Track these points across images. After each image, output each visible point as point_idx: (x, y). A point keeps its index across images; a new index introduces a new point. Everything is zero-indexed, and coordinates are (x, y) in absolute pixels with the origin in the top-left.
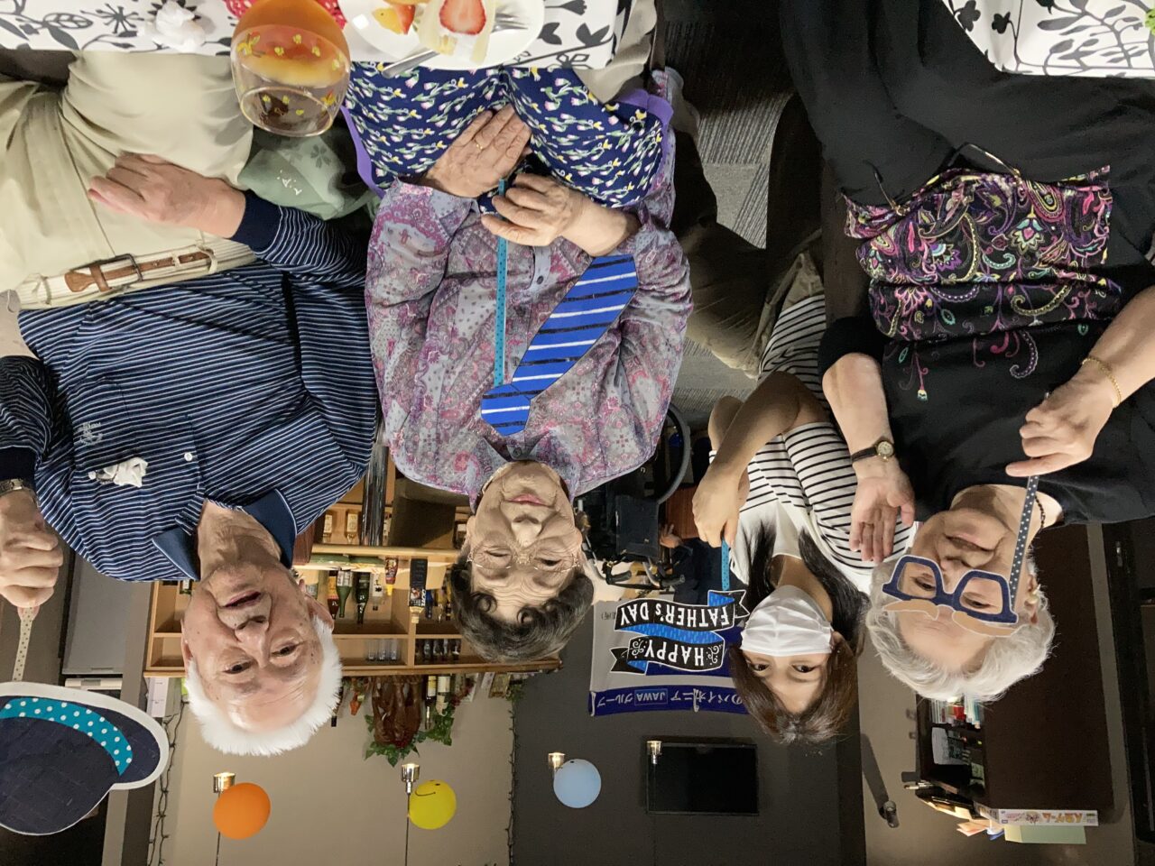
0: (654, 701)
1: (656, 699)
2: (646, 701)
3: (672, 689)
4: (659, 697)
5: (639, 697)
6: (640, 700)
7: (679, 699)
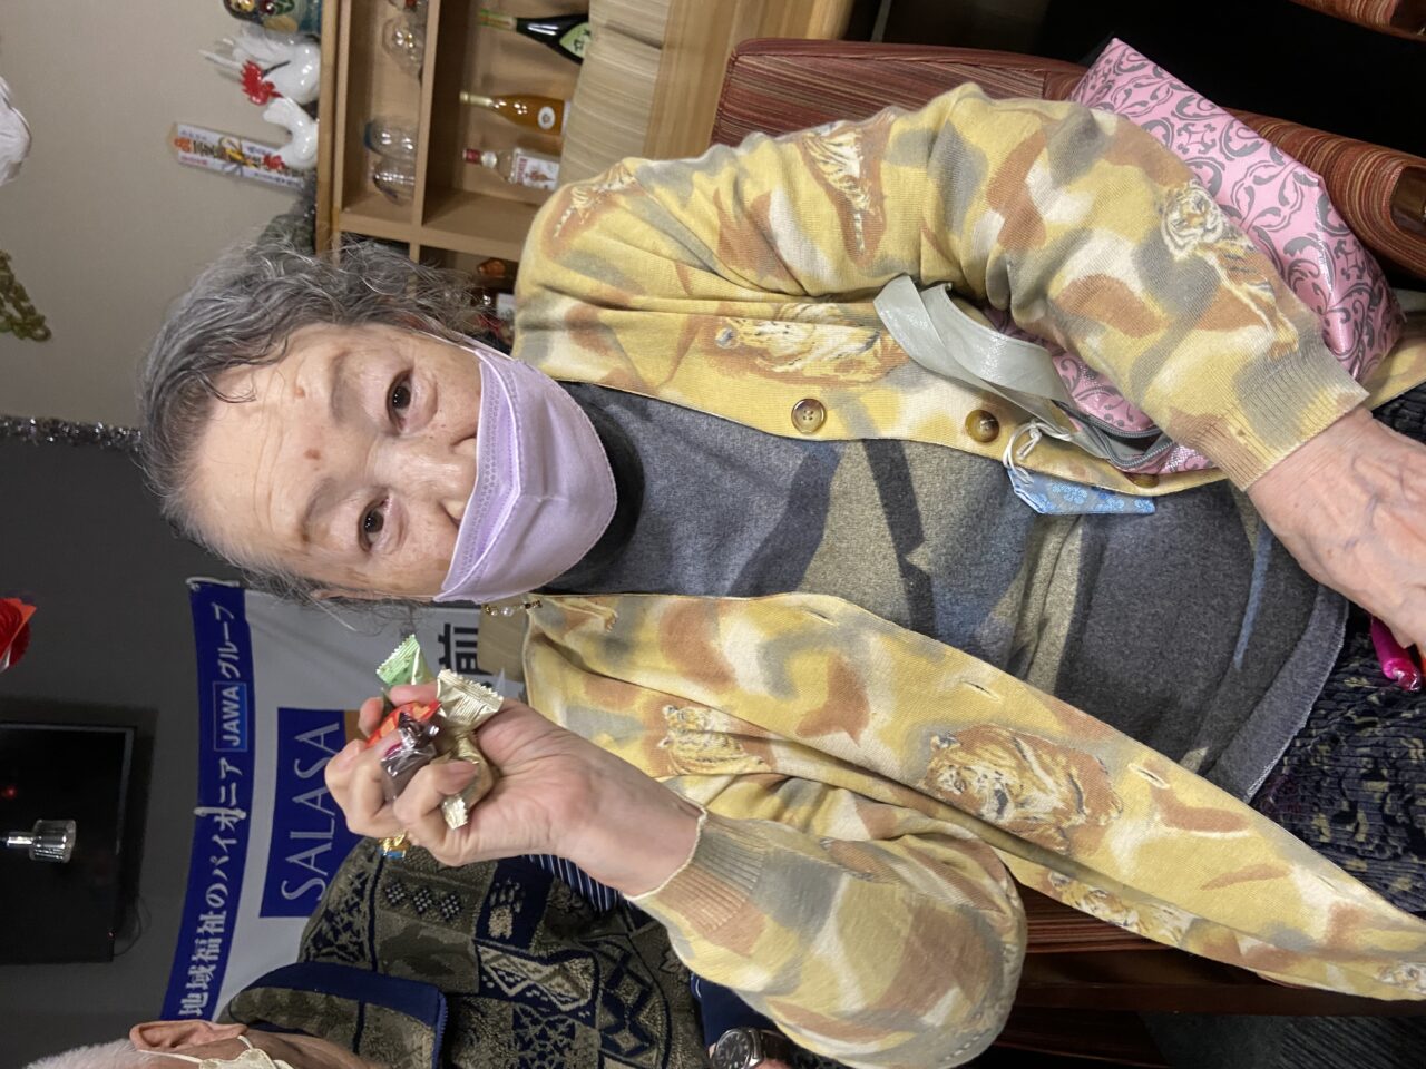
1: (226, 726)
2: (221, 706)
3: (245, 760)
6: (225, 693)
7: (223, 775)
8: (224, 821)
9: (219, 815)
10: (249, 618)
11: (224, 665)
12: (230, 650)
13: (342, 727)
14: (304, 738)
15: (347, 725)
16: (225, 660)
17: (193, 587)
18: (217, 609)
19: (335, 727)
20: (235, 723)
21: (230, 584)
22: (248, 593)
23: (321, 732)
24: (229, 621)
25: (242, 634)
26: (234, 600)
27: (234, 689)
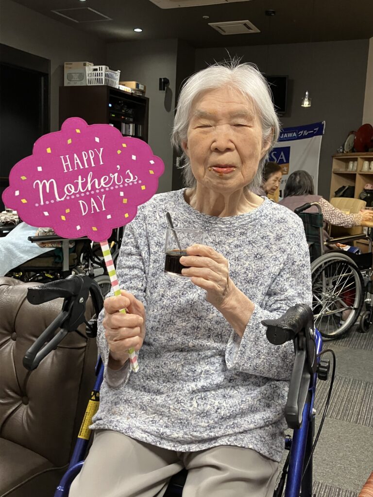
0: (287, 133)
1: (286, 134)
2: (291, 133)
4: (284, 136)
5: (295, 134)
6: (294, 133)
10: (314, 137)
11: (302, 132)
12: (306, 133)
13: (285, 163)
14: (282, 153)
15: (285, 164)
16: (303, 132)
17: (323, 123)
18: (317, 129)
19: (285, 161)
20: (287, 136)
21: (324, 132)
22: (321, 136)
23: (284, 158)
24: (314, 132)
25: (310, 136)
26: (319, 133)
27: (295, 135)
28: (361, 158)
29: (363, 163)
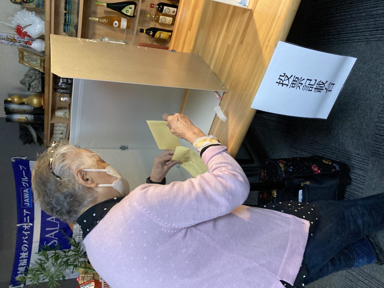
1: (25, 200)
2: (23, 195)
3: (31, 210)
7: (25, 215)
8: (26, 227)
9: (24, 225)
10: (31, 169)
11: (24, 183)
12: (25, 179)
16: (24, 181)
17: (13, 161)
18: (21, 167)
21: (24, 158)
22: (30, 161)
24: (25, 170)
25: (29, 174)
26: (26, 163)
27: (28, 190)
28: (51, 120)
29: (57, 117)
